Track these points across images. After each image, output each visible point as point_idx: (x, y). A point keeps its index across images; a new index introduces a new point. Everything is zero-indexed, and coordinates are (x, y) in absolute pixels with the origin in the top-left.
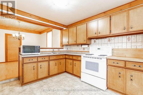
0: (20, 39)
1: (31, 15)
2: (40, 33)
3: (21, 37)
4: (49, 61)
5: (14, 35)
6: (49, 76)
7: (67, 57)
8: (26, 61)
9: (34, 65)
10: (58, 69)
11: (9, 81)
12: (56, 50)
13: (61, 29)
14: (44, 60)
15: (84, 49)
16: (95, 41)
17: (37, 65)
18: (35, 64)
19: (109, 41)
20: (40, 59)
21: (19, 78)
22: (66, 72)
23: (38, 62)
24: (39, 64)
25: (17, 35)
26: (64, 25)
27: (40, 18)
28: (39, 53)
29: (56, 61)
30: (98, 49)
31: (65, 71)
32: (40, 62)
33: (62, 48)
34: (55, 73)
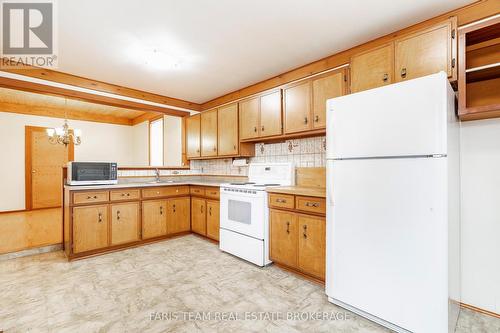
0: (68, 143)
1: (94, 83)
2: (131, 121)
3: (71, 138)
4: (141, 201)
5: (50, 133)
6: (142, 241)
7: (193, 191)
8: (80, 199)
9: (101, 211)
10: (168, 225)
11: (38, 252)
12: (168, 173)
13: (184, 115)
14: (125, 198)
15: (240, 170)
16: (262, 150)
17: (109, 211)
18: (103, 209)
19: (291, 147)
20: (115, 197)
21: (63, 246)
22: (191, 232)
23: (110, 202)
24: (115, 209)
25: (61, 132)
26: (191, 104)
27: (119, 89)
28: (115, 182)
29: (163, 204)
30: (267, 169)
31: (188, 228)
32: (117, 202)
33: (187, 167)
34: (159, 234)
